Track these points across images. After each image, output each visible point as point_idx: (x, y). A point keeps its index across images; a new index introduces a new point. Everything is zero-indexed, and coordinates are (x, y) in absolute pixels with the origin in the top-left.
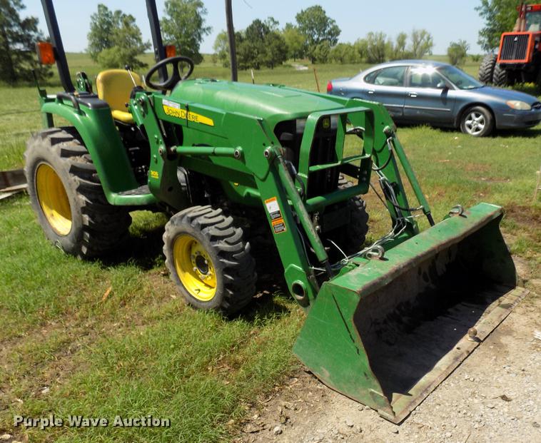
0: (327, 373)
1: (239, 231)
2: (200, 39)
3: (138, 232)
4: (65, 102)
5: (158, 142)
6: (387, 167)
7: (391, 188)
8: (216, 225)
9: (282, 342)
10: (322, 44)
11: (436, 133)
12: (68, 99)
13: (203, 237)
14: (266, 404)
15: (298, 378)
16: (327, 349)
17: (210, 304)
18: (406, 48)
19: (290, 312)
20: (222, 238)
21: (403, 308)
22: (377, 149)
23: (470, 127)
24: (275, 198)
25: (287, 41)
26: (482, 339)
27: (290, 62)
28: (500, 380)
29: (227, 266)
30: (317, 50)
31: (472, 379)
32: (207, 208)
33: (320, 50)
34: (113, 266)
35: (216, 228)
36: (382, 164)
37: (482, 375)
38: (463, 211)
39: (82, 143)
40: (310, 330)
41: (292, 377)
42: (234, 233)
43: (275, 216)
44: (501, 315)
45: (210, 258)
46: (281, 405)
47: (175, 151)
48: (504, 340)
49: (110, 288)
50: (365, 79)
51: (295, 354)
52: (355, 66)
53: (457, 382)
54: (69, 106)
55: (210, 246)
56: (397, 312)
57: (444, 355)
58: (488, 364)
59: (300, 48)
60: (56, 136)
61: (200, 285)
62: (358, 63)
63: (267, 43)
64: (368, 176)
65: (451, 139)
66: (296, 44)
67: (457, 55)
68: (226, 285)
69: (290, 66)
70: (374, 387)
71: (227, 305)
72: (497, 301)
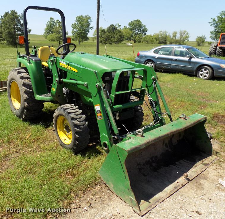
0: (112, 186)
1: (84, 117)
2: (88, 31)
3: (47, 111)
4: (25, 58)
5: (56, 77)
6: (153, 94)
7: (154, 103)
8: (75, 113)
9: (95, 168)
10: (139, 35)
11: (185, 77)
12: (26, 57)
13: (68, 117)
14: (83, 196)
15: (99, 185)
16: (113, 174)
17: (69, 146)
18: (176, 38)
19: (102, 154)
20: (76, 119)
21: (153, 159)
22: (149, 85)
23: (201, 75)
24: (99, 104)
25: (124, 34)
26: (190, 180)
27: (125, 42)
28: (197, 202)
29: (77, 131)
30: (137, 38)
31: (182, 199)
32: (72, 105)
33: (138, 37)
34: (34, 124)
35: (74, 114)
36: (150, 92)
37: (188, 198)
38: (185, 117)
39: (29, 74)
40: (106, 165)
41: (97, 185)
42: (82, 117)
43: (98, 112)
44: (202, 169)
45: (71, 126)
46: (89, 198)
47: (62, 81)
48: (202, 181)
49: (31, 134)
50: (154, 51)
51: (99, 175)
52: (153, 45)
53: (174, 199)
54: (26, 59)
55: (71, 122)
56: (151, 161)
57: (169, 185)
58: (192, 193)
59: (129, 36)
60: (19, 71)
61: (66, 137)
62: (155, 43)
63: (115, 34)
64: (143, 97)
65: (192, 80)
66: (128, 35)
67: (201, 42)
68: (76, 139)
69: (125, 43)
70: (132, 196)
71: (75, 148)
72: (201, 161)
